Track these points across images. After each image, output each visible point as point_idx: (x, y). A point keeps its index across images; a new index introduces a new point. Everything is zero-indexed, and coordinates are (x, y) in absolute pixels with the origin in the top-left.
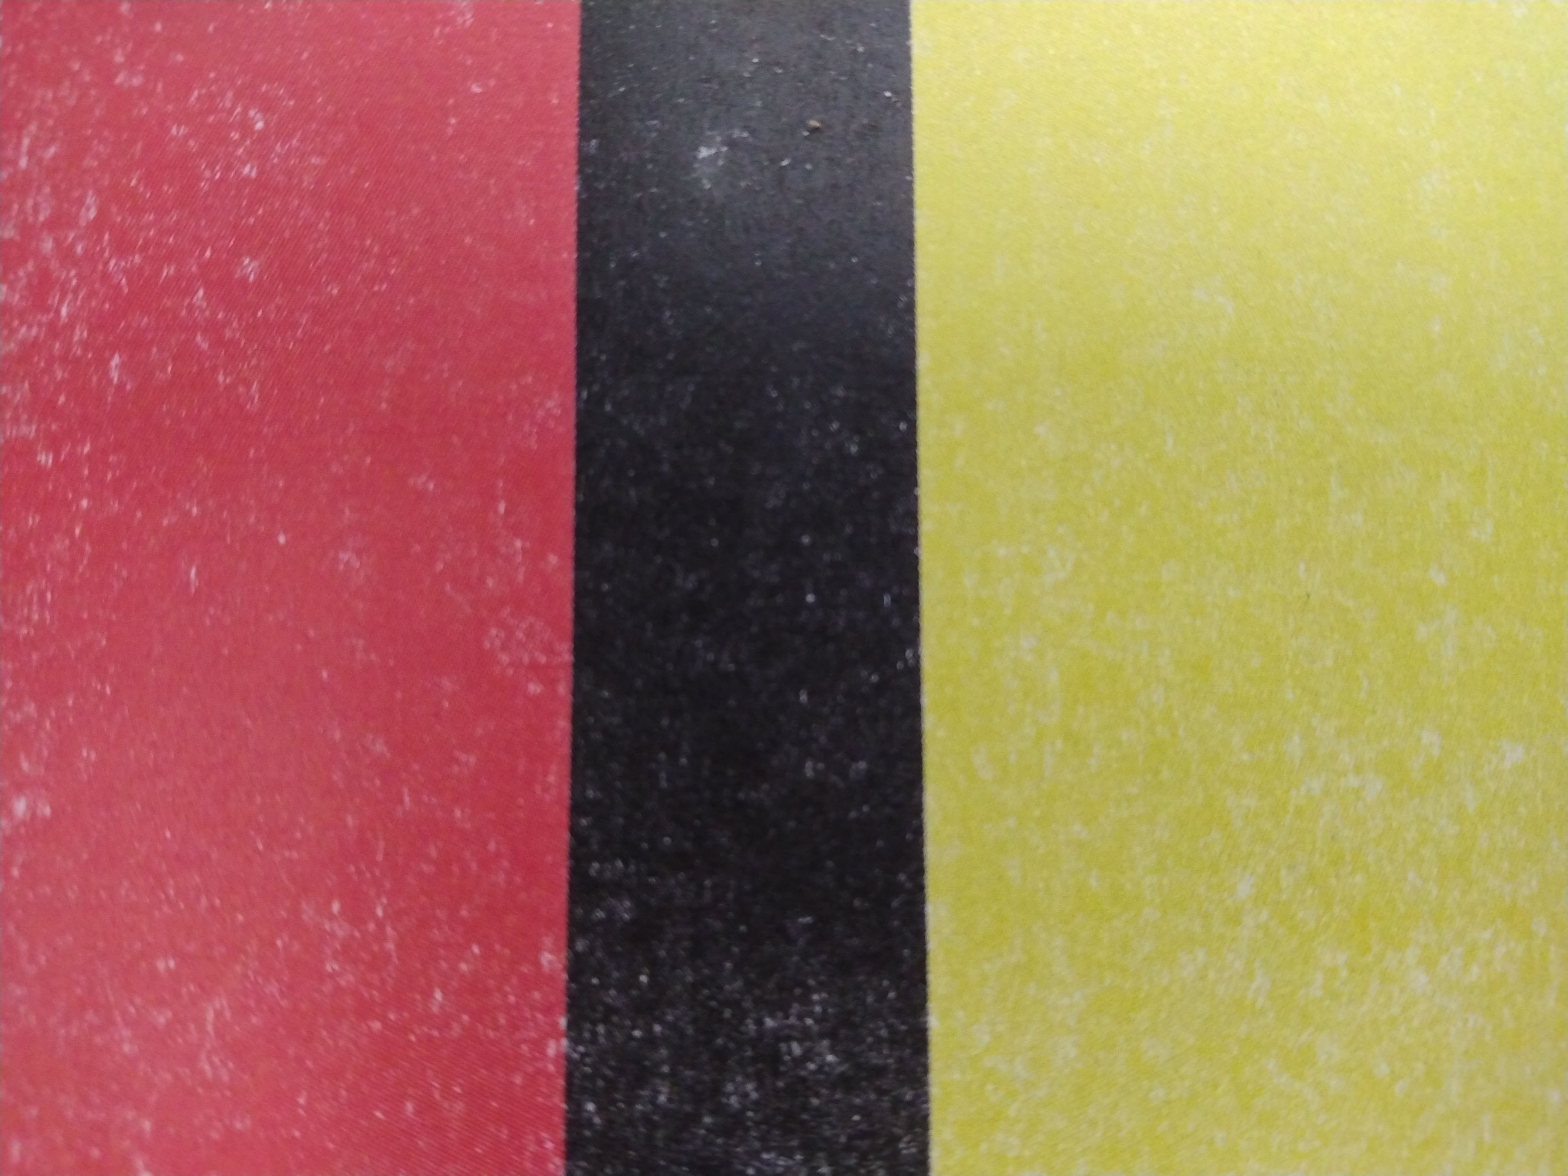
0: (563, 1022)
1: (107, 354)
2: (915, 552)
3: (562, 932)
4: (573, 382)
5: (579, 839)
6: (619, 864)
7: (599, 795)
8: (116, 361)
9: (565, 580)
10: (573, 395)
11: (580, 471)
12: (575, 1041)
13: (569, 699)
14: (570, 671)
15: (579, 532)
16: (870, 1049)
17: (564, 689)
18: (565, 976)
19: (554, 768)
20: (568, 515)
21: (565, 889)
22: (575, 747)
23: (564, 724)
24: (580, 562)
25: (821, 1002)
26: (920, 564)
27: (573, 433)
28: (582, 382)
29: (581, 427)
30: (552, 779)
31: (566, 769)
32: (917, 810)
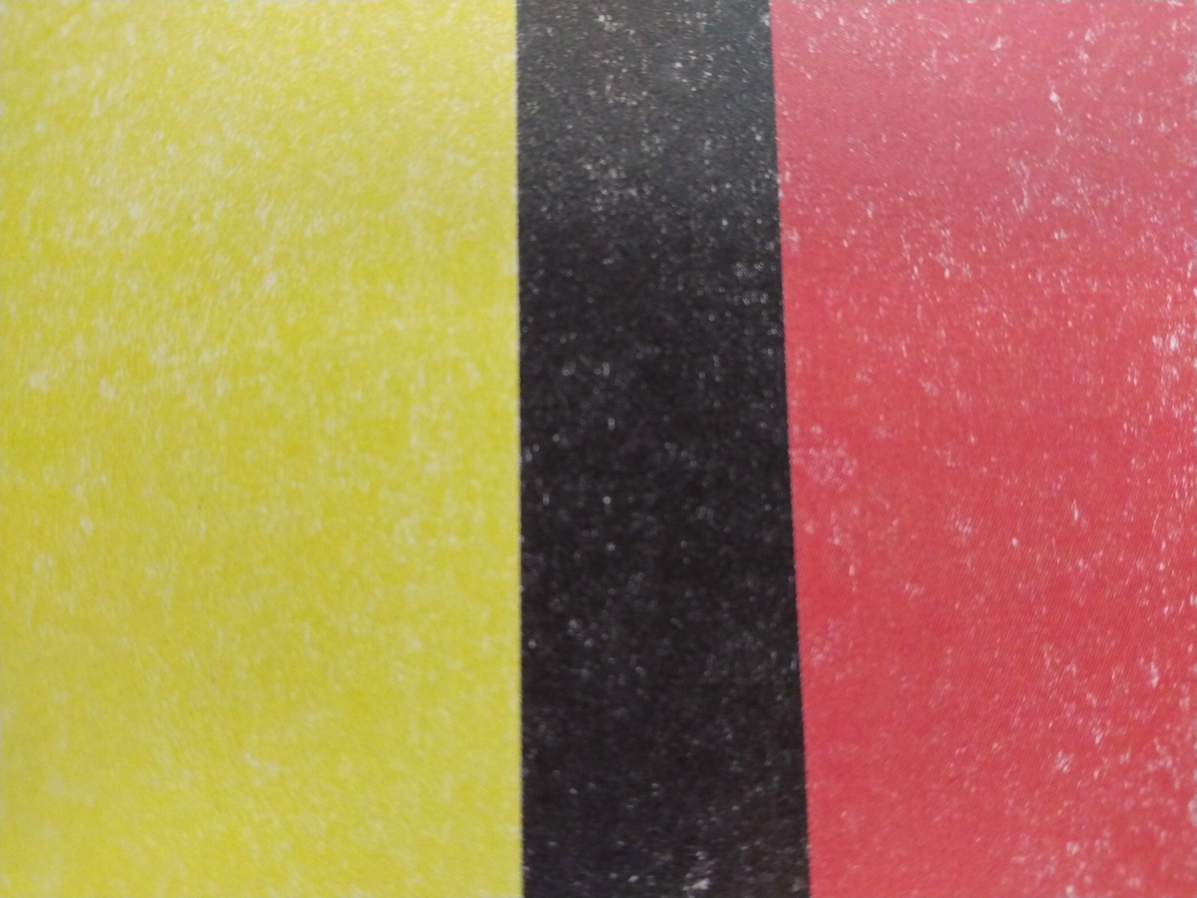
0: (781, 194)
1: (1162, 686)
2: (524, 538)
3: (784, 254)
4: (803, 675)
5: (776, 318)
6: (746, 302)
7: (764, 351)
8: (1155, 681)
9: (798, 513)
10: (802, 664)
11: (793, 602)
12: (772, 181)
13: (790, 421)
14: (790, 442)
15: (791, 551)
16: (560, 173)
17: (795, 430)
18: (781, 225)
19: (798, 371)
20: (801, 564)
21: (785, 284)
22: (784, 386)
23: (793, 402)
24: (788, 528)
25: (596, 205)
26: (520, 529)
27: (800, 632)
28: (796, 675)
29: (794, 637)
30: (799, 363)
31: (789, 369)
32: (524, 339)
